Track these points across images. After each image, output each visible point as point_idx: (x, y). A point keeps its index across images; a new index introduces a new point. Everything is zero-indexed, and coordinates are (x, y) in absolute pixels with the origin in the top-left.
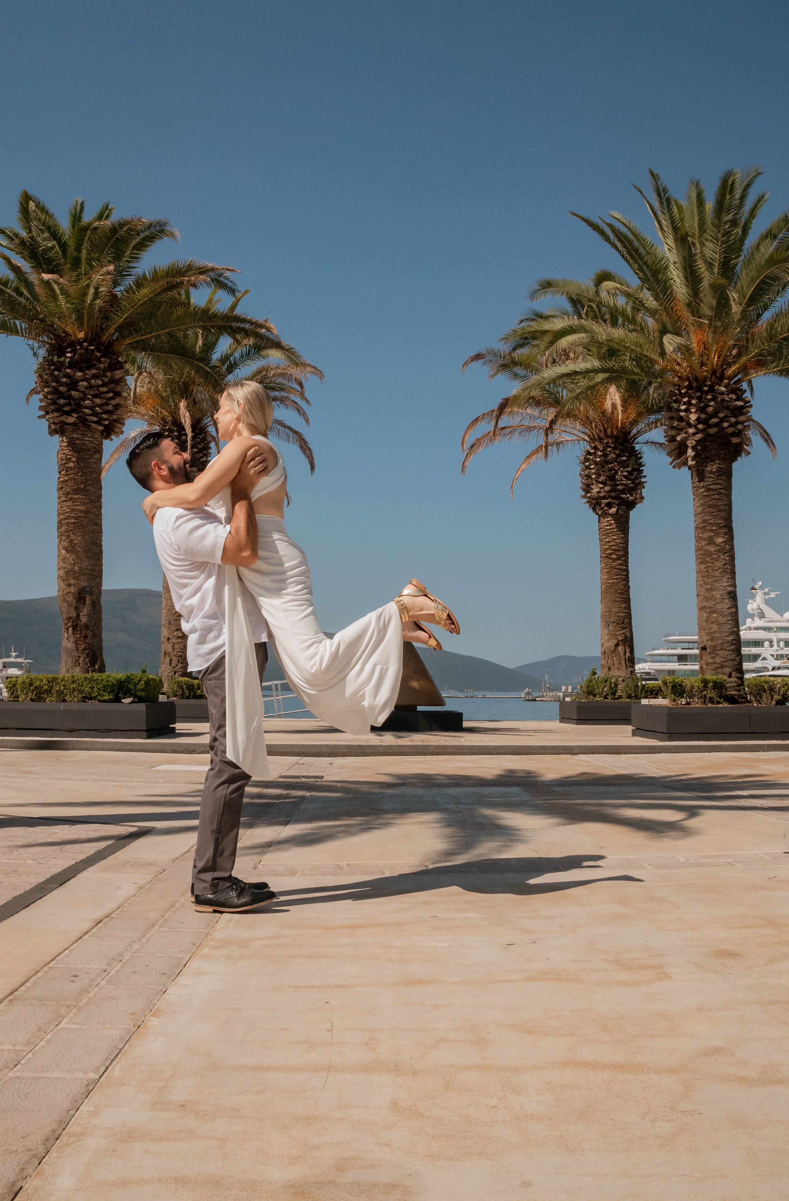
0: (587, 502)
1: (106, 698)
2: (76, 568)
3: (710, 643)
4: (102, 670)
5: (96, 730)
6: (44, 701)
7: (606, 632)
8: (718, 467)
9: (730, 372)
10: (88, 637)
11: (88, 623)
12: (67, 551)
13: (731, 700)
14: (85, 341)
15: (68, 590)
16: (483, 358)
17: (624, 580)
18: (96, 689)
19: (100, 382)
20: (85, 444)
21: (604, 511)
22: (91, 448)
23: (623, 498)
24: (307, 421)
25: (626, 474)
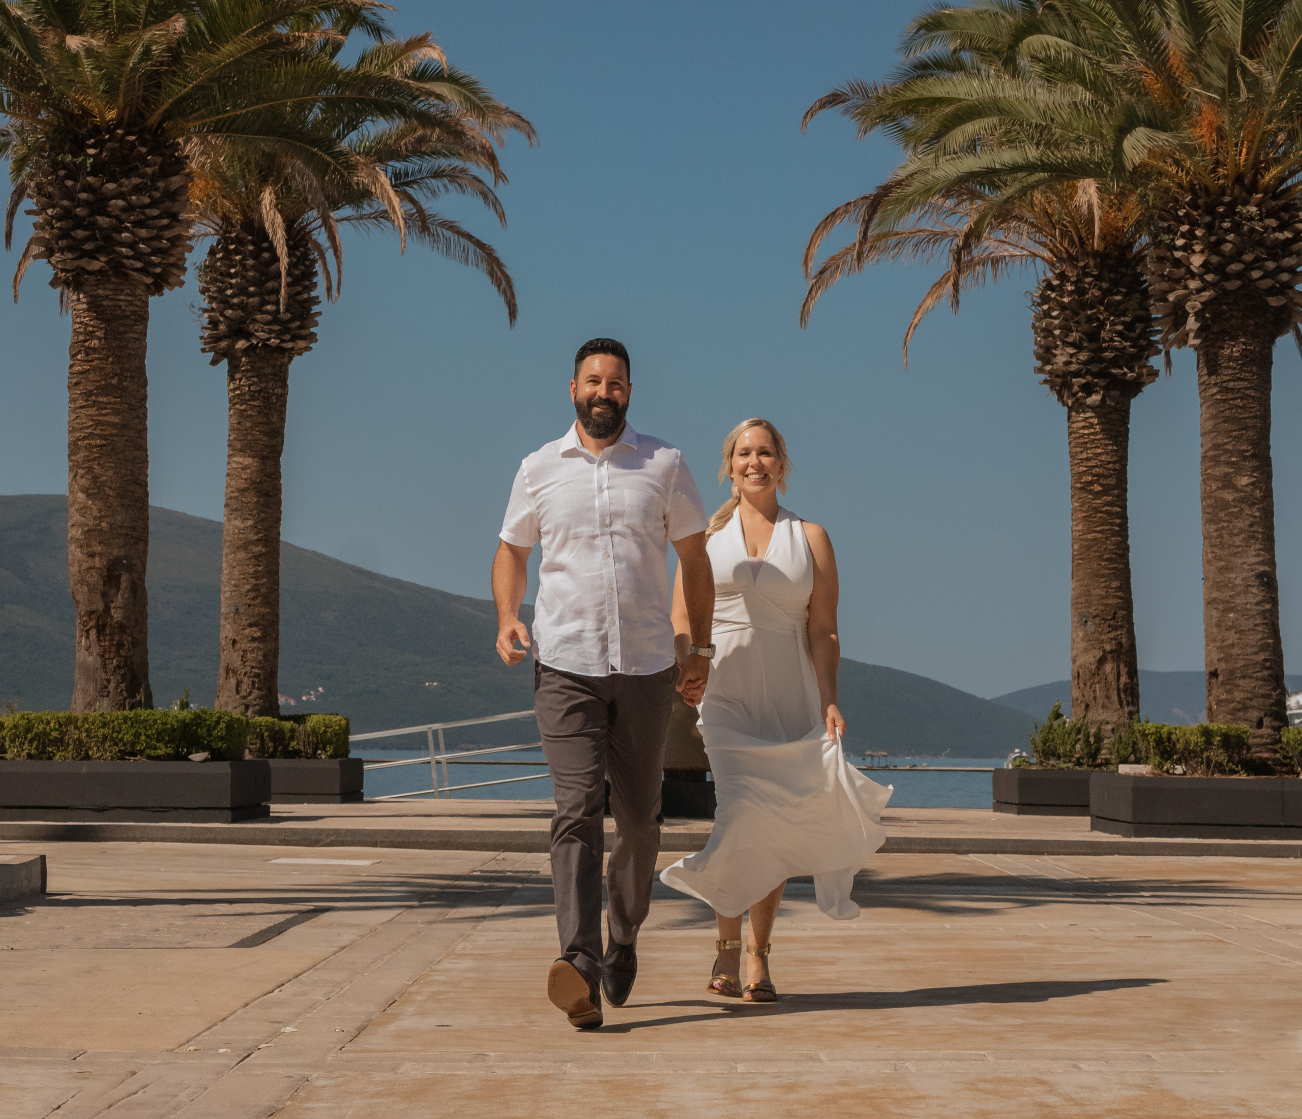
0: (1046, 382)
1: (161, 752)
2: (104, 524)
3: (1223, 666)
4: (149, 705)
5: (142, 808)
6: (50, 758)
7: (1081, 634)
8: (1243, 350)
9: (1267, 178)
10: (124, 645)
11: (125, 622)
12: (88, 496)
13: (1256, 767)
14: (118, 126)
15: (90, 564)
16: (843, 102)
17: (1116, 534)
18: (143, 737)
19: (147, 200)
20: (120, 306)
21: (1077, 400)
22: (128, 313)
23: (1115, 375)
24: (502, 216)
25: (1120, 328)
